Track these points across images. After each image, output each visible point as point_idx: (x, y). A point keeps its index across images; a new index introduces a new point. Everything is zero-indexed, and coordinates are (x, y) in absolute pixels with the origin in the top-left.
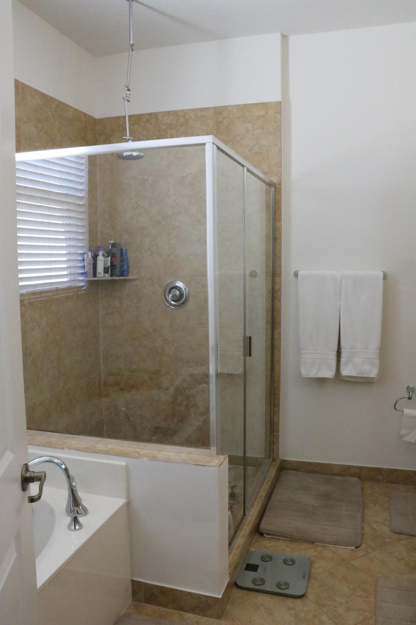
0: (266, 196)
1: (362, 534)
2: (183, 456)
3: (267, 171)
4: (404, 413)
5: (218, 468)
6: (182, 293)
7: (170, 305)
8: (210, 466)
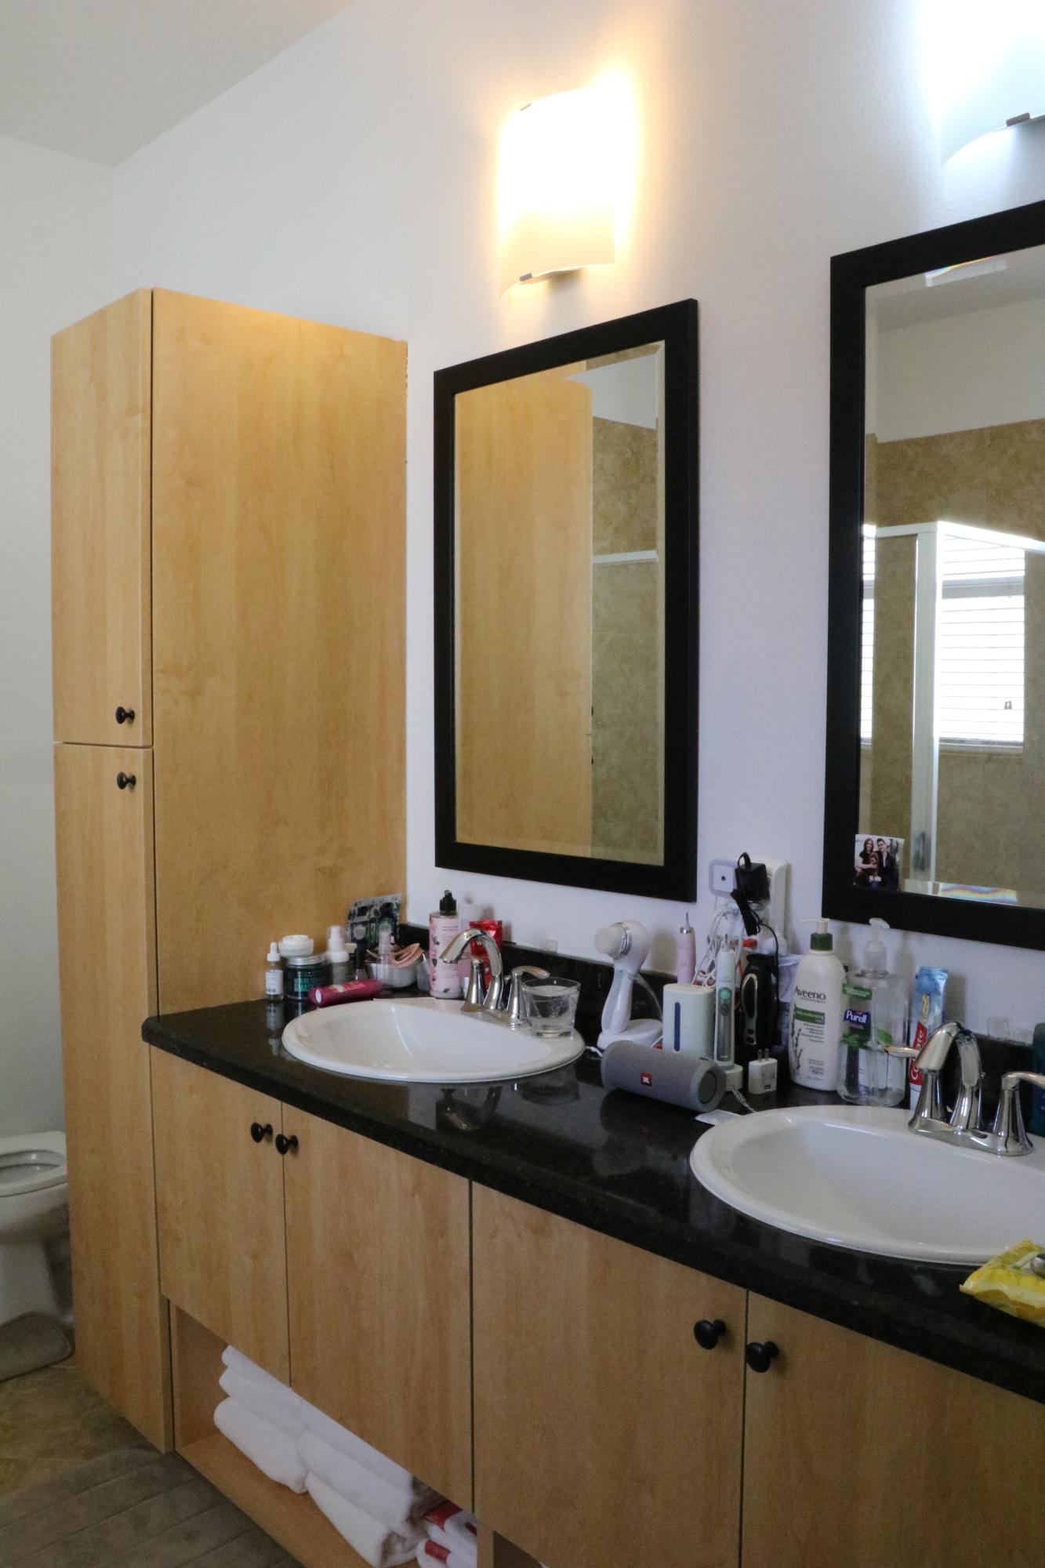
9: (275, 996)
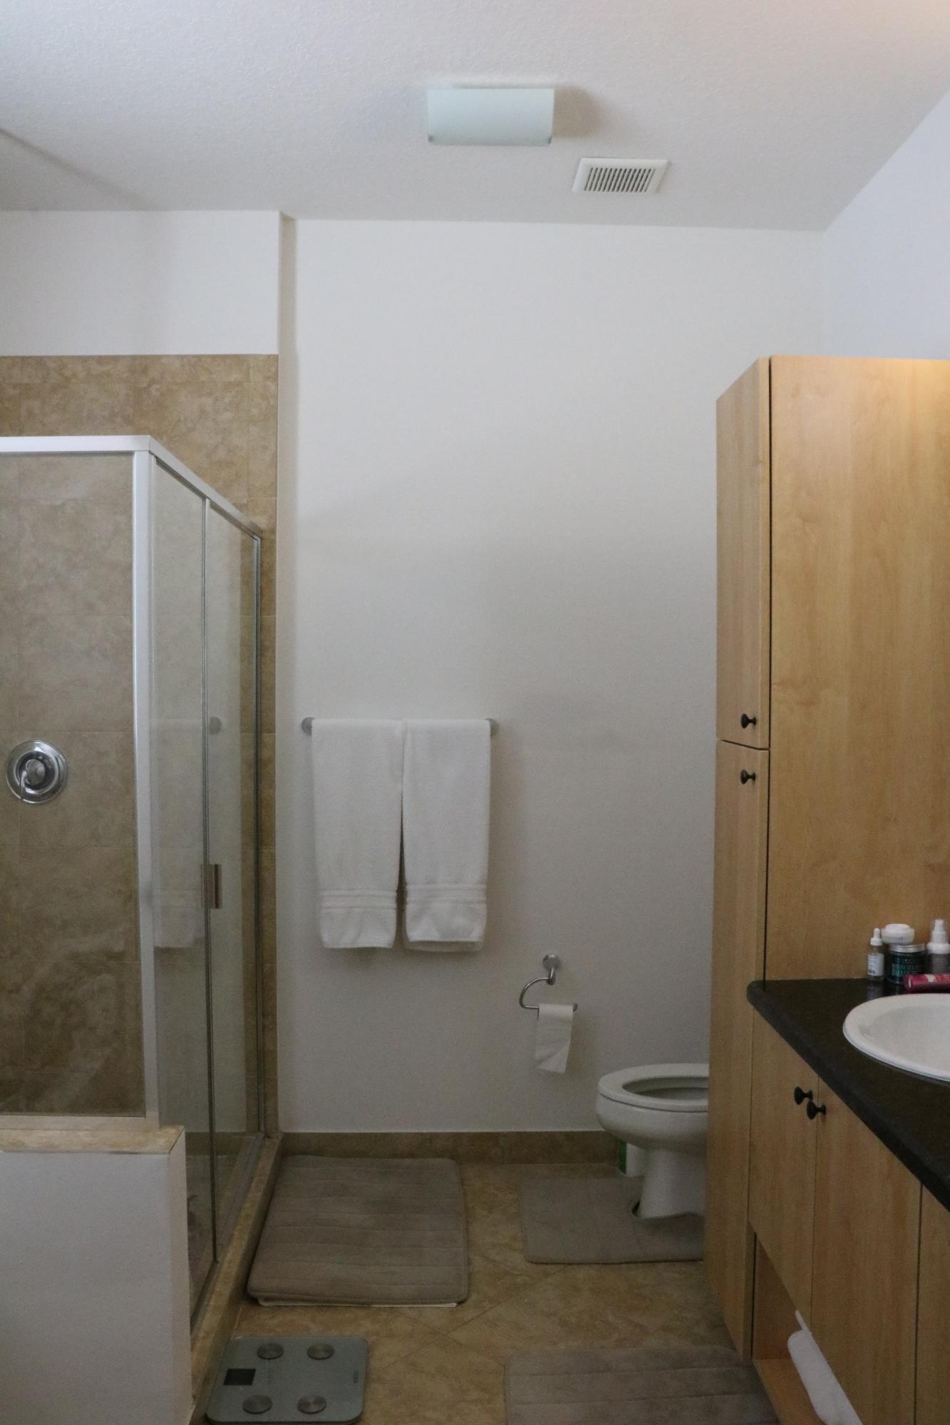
0: (242, 558)
1: (470, 1274)
2: (84, 1136)
3: (245, 501)
4: (540, 1013)
5: (166, 1156)
6: (50, 767)
7: (22, 798)
8: (150, 1153)
9: (875, 977)
